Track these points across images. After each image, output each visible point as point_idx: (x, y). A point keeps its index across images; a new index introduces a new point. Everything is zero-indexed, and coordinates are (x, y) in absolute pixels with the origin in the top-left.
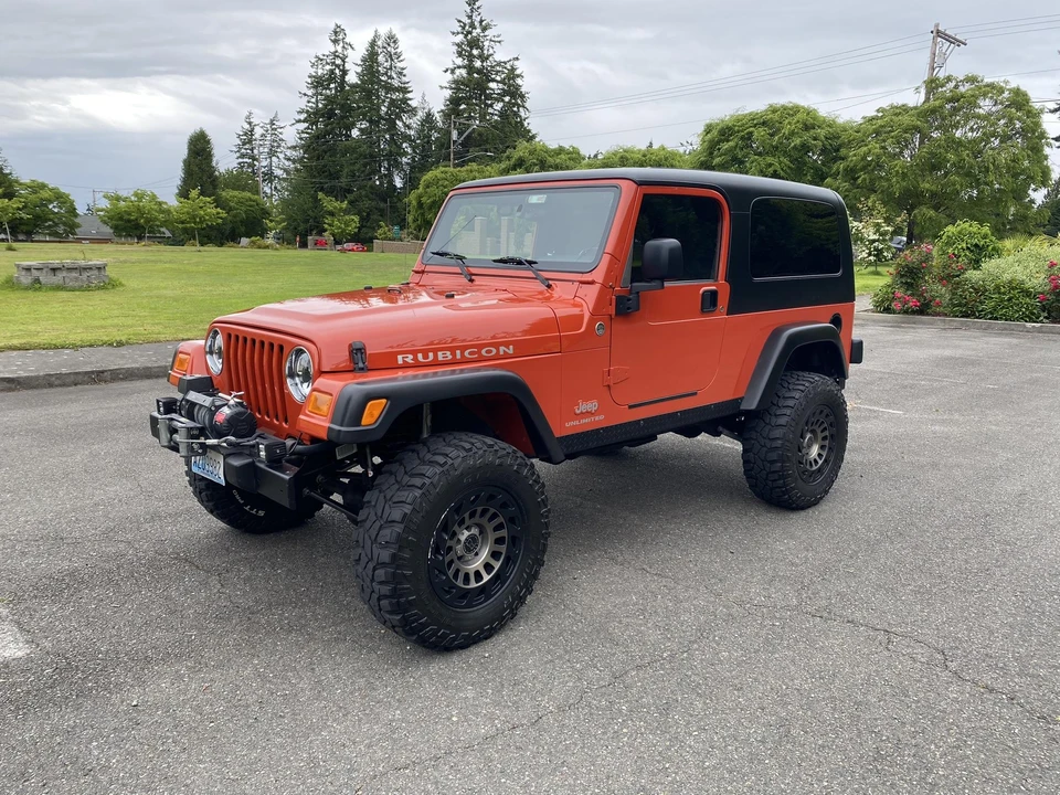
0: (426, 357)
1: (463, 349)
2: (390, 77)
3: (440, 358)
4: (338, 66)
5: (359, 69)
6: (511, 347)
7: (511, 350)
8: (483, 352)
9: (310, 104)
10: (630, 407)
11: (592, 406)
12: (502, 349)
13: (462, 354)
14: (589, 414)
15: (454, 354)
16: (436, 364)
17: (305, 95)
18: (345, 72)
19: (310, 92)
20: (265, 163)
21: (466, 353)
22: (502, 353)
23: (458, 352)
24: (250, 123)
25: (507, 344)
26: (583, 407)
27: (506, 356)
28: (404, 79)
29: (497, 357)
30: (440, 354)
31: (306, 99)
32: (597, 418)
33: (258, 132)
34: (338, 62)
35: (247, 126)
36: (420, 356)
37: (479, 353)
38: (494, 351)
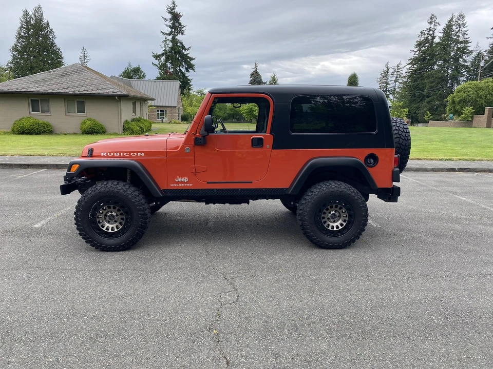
0: (110, 154)
1: (124, 153)
2: (459, 36)
3: (115, 155)
4: (430, 35)
5: (441, 35)
6: (143, 153)
7: (143, 155)
8: (131, 154)
9: (416, 55)
10: (207, 183)
11: (185, 179)
12: (139, 154)
13: (123, 154)
14: (182, 182)
15: (120, 154)
16: (113, 157)
17: (413, 51)
18: (434, 38)
19: (416, 50)
20: (392, 85)
21: (125, 154)
22: (139, 155)
23: (122, 154)
24: (387, 67)
25: (141, 152)
26: (179, 179)
27: (141, 156)
28: (466, 36)
29: (137, 156)
30: (115, 154)
31: (414, 53)
32: (188, 185)
33: (391, 71)
34: (431, 32)
35: (386, 69)
36: (108, 154)
37: (130, 154)
38: (136, 154)
